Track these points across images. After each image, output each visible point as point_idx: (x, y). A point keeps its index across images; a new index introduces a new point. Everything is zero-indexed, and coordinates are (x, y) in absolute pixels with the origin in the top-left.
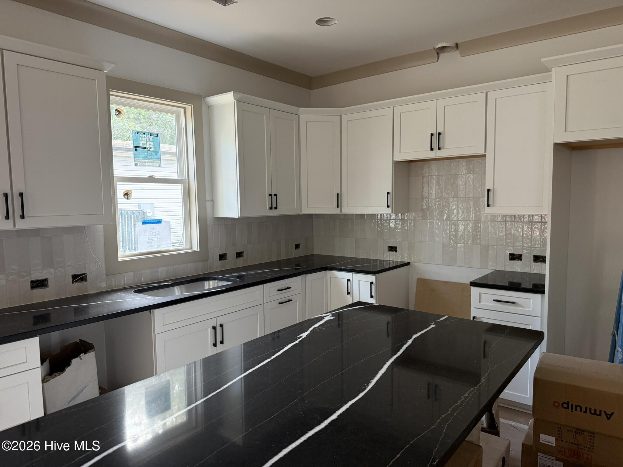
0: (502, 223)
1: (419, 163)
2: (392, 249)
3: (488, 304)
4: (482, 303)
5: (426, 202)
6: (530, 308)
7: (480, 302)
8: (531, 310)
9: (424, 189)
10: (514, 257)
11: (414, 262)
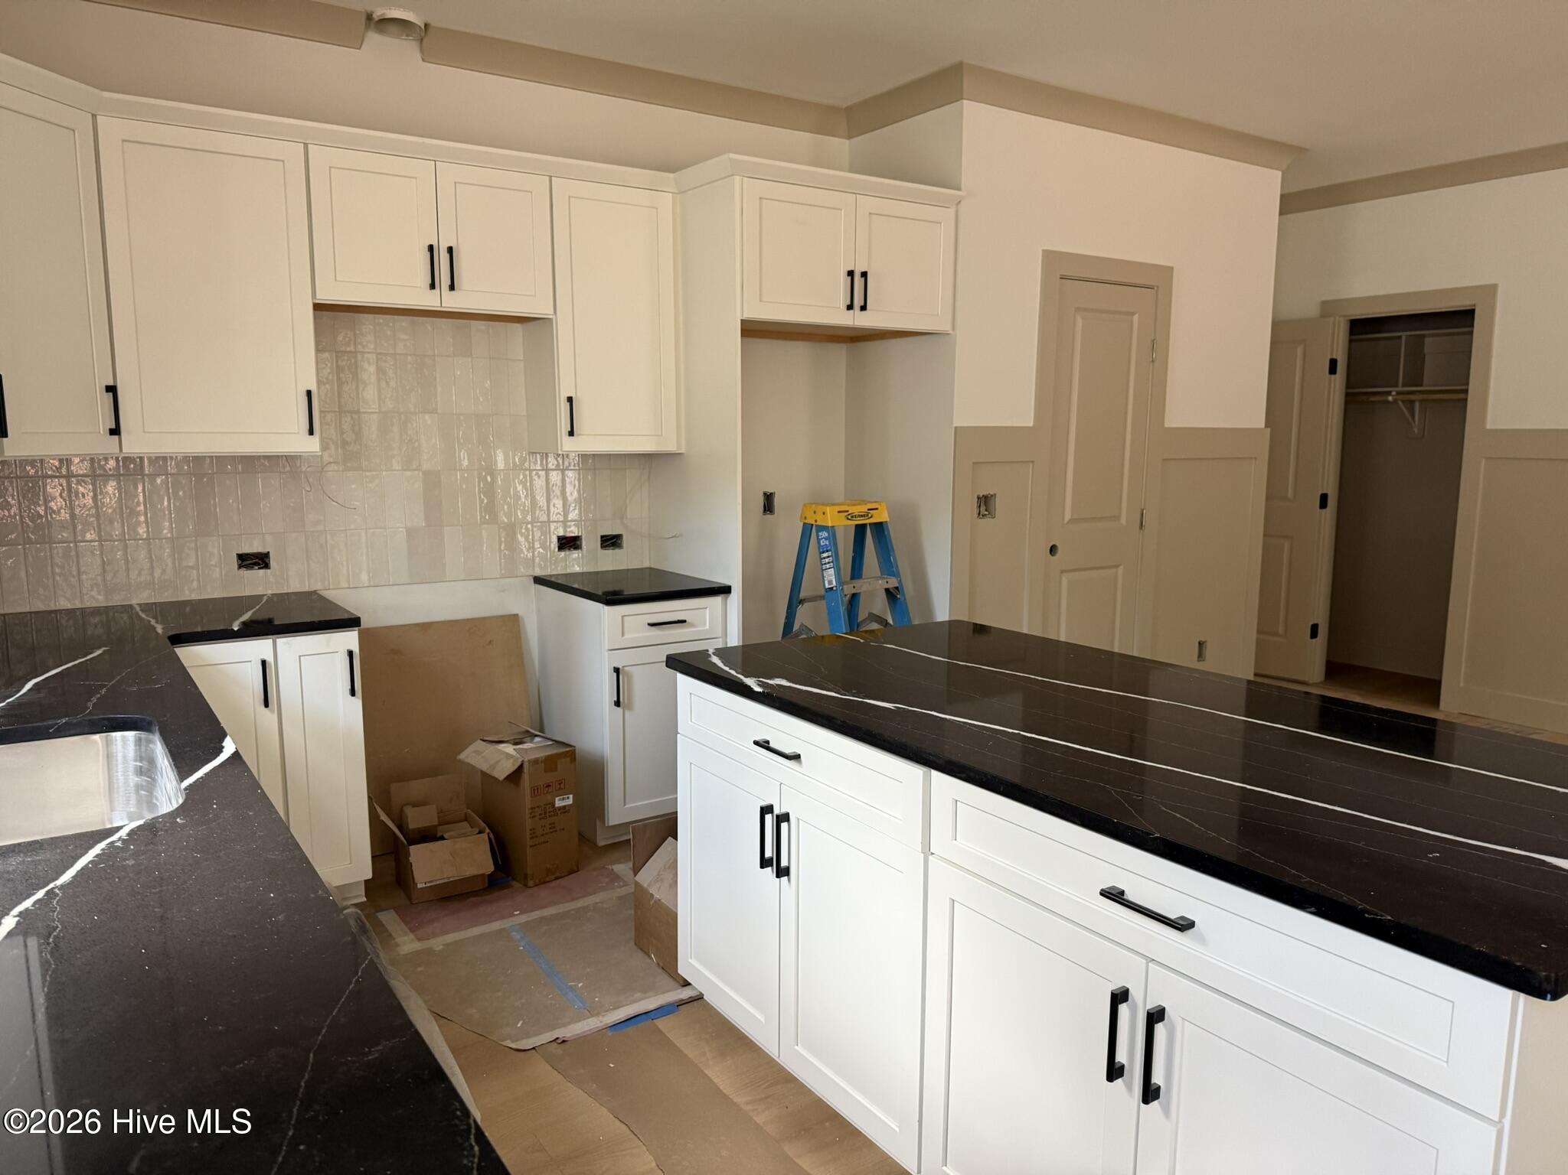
0: (540, 472)
1: (324, 313)
2: (257, 561)
3: (641, 635)
4: (626, 636)
5: (354, 422)
6: (705, 624)
7: (623, 635)
8: (707, 627)
9: (346, 388)
10: (568, 543)
11: (329, 589)
